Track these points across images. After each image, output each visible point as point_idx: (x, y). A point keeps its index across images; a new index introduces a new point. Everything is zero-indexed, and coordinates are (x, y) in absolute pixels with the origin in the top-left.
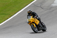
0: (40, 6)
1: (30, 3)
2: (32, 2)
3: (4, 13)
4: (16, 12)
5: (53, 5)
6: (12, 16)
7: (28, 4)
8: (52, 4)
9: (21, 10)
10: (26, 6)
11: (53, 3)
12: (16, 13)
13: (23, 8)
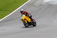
3: (6, 10)
6: (12, 12)
10: (22, 5)
12: (15, 10)
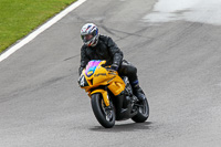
0: (101, 22)
1: (62, 10)
2: (68, 5)
4: (6, 44)
5: (152, 18)
7: (52, 13)
8: (145, 14)
9: (24, 37)
11: (151, 11)
13: (33, 30)
